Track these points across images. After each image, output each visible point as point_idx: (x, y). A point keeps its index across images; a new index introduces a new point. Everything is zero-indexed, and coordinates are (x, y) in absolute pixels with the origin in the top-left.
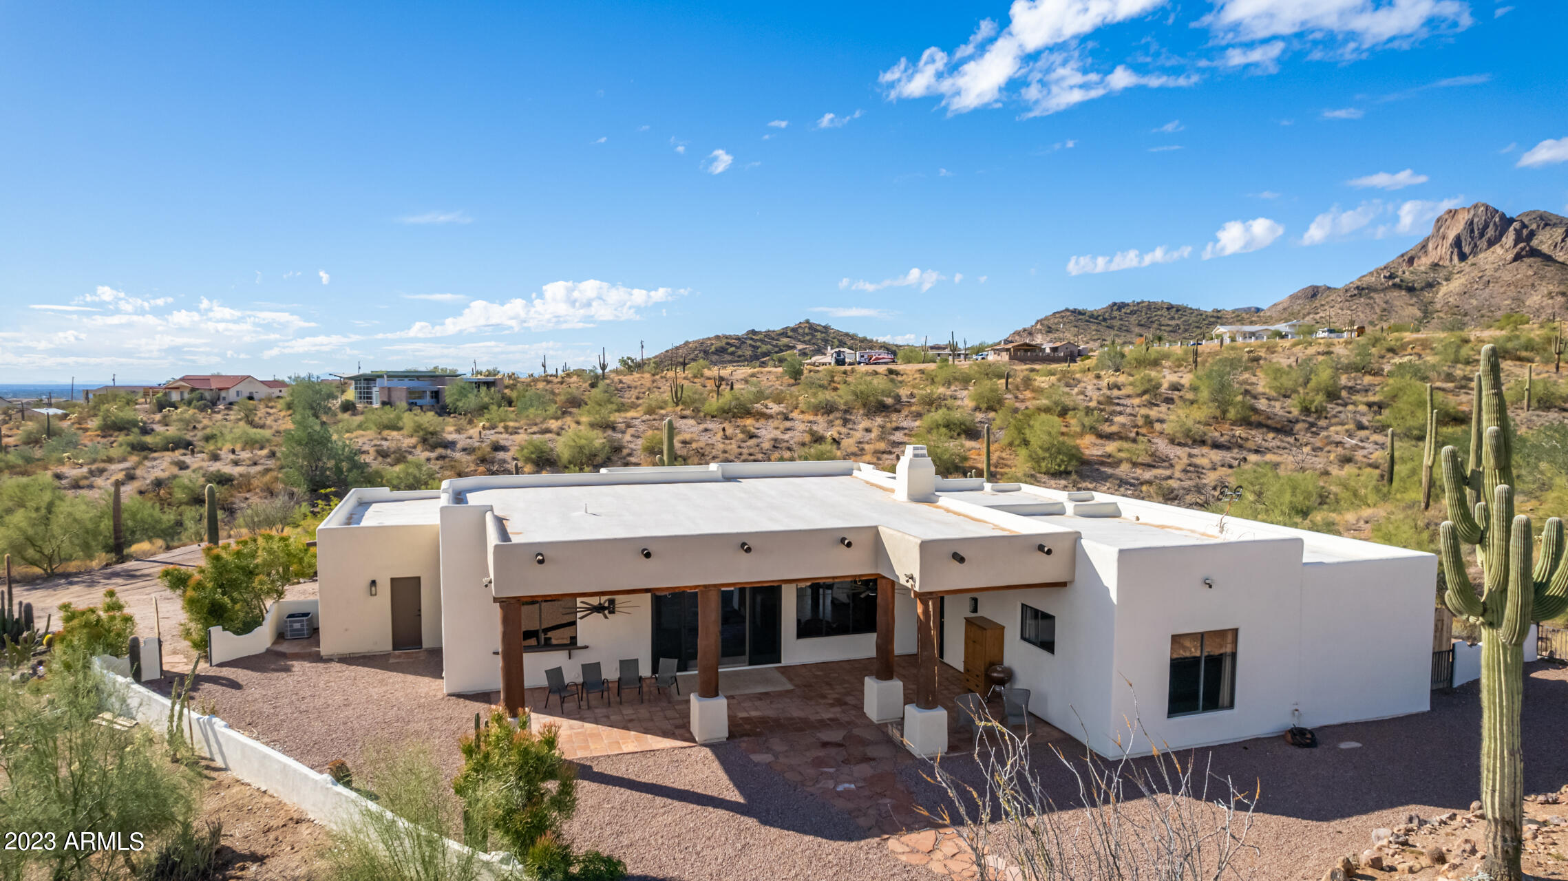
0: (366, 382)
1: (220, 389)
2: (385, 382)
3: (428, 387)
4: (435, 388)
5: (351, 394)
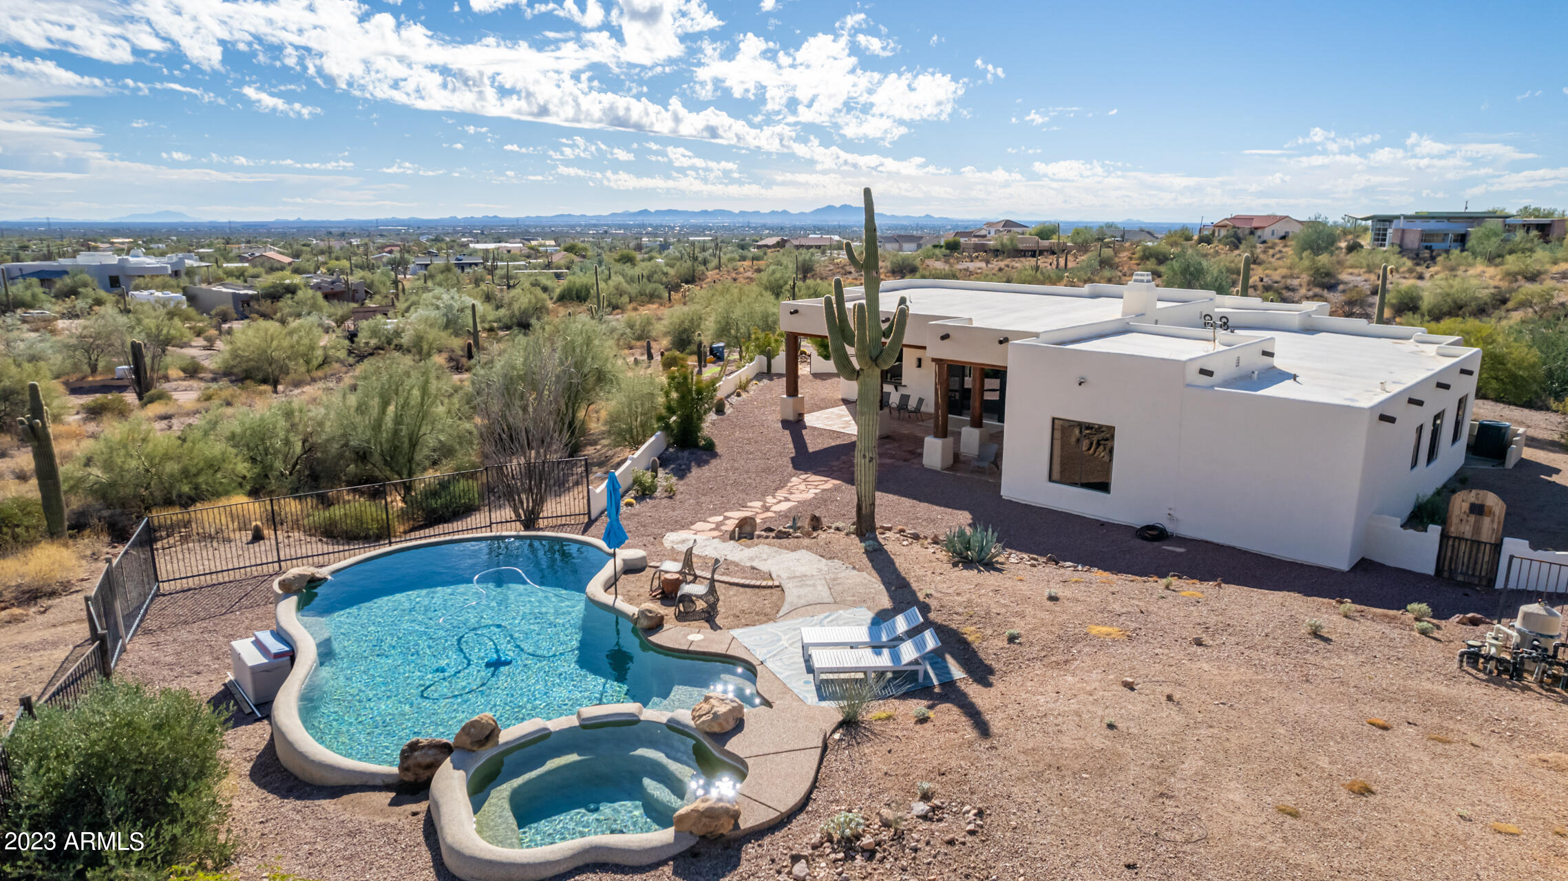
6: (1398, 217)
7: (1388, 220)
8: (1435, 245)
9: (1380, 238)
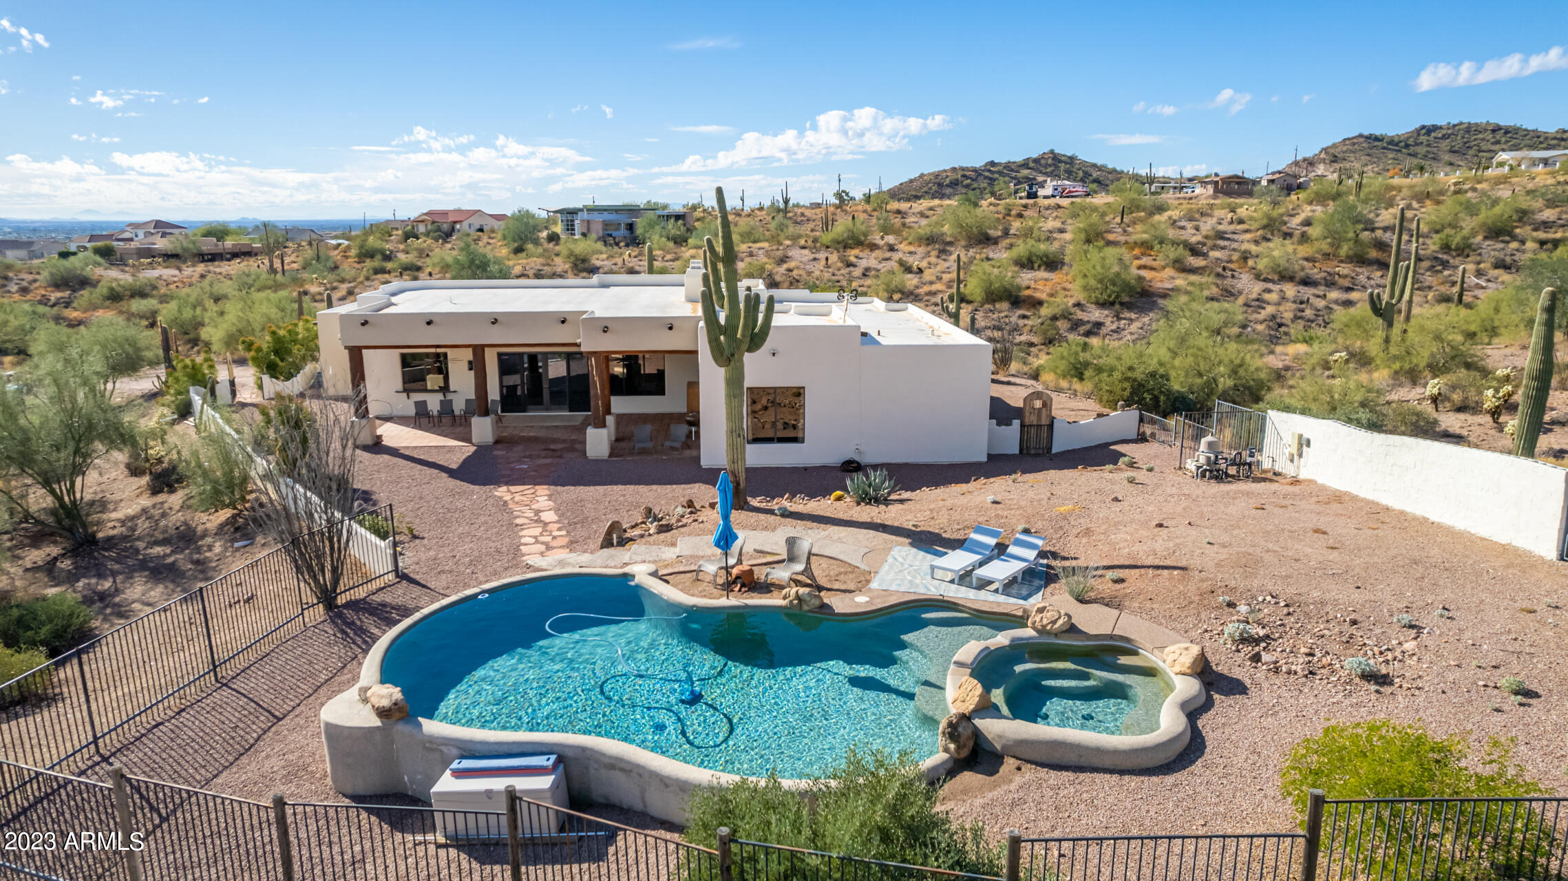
0: (569, 215)
1: (455, 222)
2: (585, 215)
3: (624, 219)
4: (629, 221)
5: (558, 229)
6: (581, 210)
7: (573, 212)
8: (614, 234)
9: (570, 228)
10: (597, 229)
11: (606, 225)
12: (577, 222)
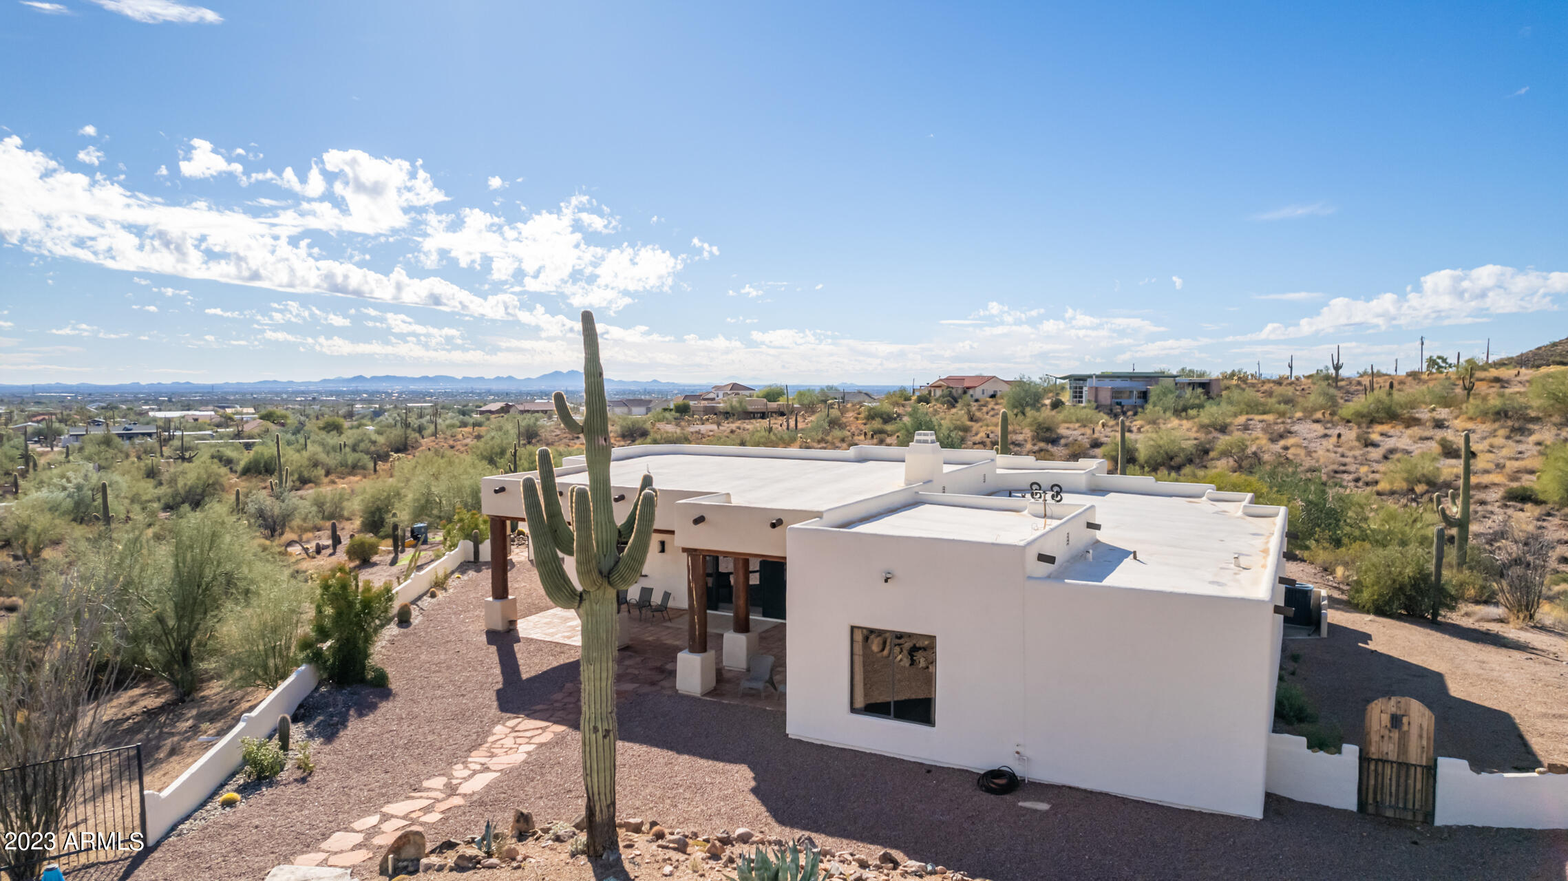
7: (1083, 378)
8: (1124, 402)
9: (1078, 395)
10: (1105, 398)
11: (1116, 393)
12: (1085, 389)
